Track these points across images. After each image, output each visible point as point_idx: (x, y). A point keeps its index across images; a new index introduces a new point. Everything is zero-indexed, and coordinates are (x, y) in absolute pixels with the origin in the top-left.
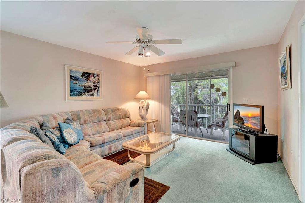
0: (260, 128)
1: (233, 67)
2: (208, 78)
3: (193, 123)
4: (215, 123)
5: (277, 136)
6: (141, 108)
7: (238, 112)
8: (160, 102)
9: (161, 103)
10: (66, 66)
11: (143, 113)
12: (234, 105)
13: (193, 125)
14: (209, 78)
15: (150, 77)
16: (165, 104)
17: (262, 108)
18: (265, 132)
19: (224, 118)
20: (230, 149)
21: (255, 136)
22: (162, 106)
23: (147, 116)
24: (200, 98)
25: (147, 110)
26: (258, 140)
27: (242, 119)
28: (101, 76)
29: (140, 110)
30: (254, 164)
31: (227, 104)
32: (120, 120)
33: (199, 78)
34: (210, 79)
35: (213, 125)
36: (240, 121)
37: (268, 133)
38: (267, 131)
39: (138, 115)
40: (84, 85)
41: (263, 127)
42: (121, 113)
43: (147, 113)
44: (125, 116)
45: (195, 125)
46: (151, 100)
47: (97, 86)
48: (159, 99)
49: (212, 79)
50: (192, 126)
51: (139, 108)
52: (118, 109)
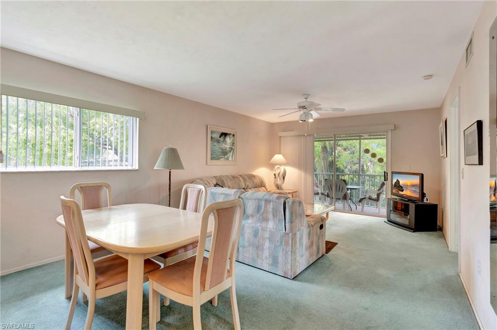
0: (420, 196)
1: (391, 130)
2: (356, 138)
3: (341, 195)
4: (368, 196)
5: (437, 205)
6: (277, 175)
7: (398, 181)
8: (299, 169)
9: (301, 170)
10: (208, 126)
11: (279, 182)
12: (393, 173)
13: (341, 197)
14: (358, 138)
15: (287, 136)
16: (306, 170)
17: (422, 176)
18: (425, 201)
19: (379, 190)
20: (388, 221)
21: (414, 204)
22: (303, 174)
23: (284, 186)
24: (340, 164)
25: (284, 178)
26: (418, 207)
27: (402, 187)
28: (235, 136)
29: (275, 178)
30: (414, 232)
31: (385, 172)
32: (256, 189)
33: (347, 138)
34: (360, 139)
35: (365, 198)
36: (400, 188)
37: (428, 202)
38: (427, 200)
39: (273, 184)
40: (221, 146)
41: (423, 195)
42: (257, 181)
43: (284, 182)
44: (261, 185)
45: (343, 198)
46: (289, 166)
47: (232, 149)
48: (298, 165)
49: (362, 139)
50: (340, 199)
51: (275, 175)
52: (254, 176)
